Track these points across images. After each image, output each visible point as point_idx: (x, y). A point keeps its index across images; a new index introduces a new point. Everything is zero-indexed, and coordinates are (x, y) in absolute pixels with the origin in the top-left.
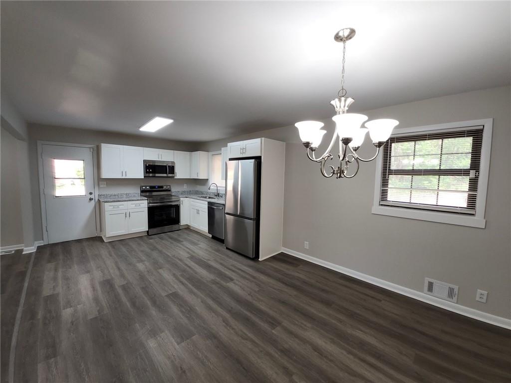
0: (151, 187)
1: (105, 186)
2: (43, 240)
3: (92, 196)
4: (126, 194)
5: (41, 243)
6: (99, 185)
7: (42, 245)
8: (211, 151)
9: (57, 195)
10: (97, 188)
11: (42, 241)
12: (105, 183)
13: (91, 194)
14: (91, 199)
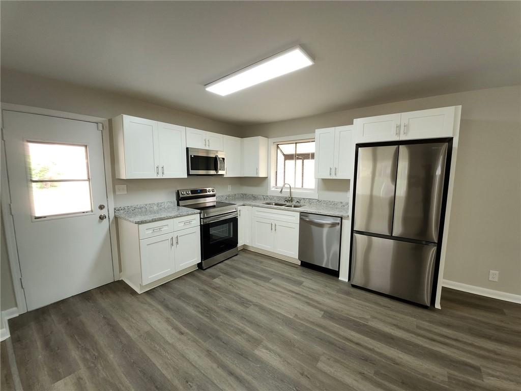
0: (193, 192)
1: (126, 193)
2: (16, 306)
3: (104, 212)
4: (158, 204)
5: (14, 313)
6: (114, 191)
7: (17, 315)
8: (272, 138)
9: (37, 215)
10: (111, 197)
11: (15, 309)
12: (125, 186)
13: (101, 207)
14: (102, 218)
